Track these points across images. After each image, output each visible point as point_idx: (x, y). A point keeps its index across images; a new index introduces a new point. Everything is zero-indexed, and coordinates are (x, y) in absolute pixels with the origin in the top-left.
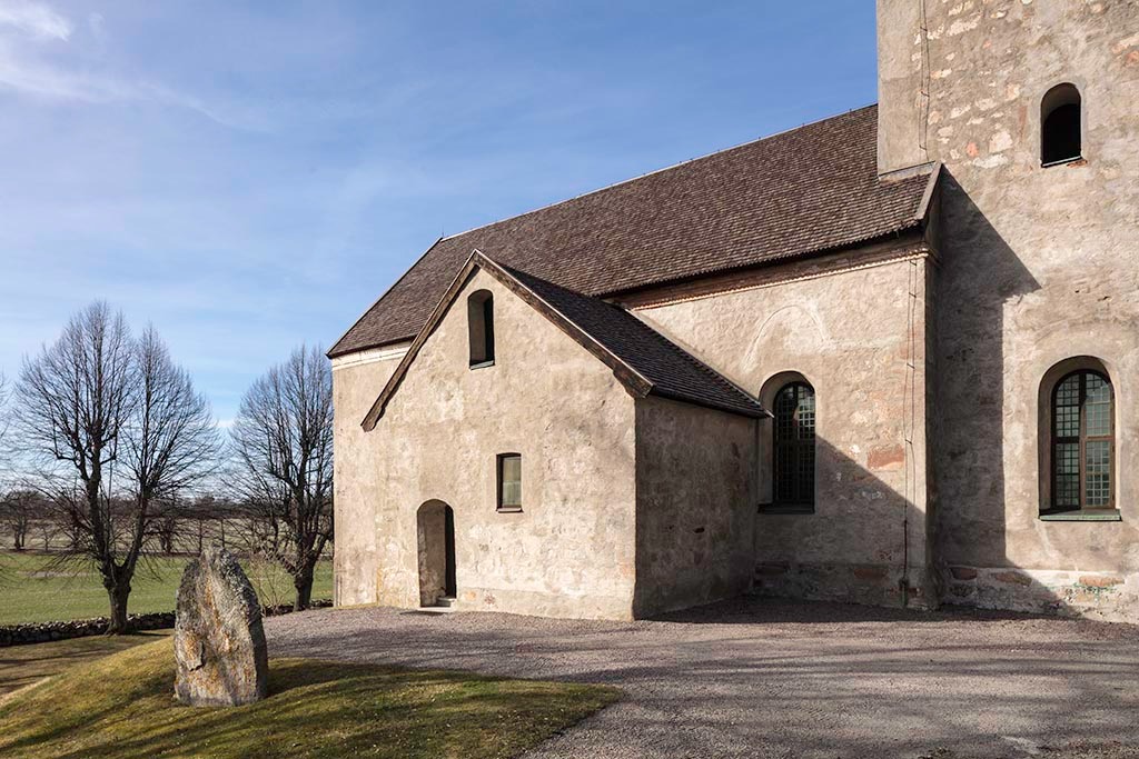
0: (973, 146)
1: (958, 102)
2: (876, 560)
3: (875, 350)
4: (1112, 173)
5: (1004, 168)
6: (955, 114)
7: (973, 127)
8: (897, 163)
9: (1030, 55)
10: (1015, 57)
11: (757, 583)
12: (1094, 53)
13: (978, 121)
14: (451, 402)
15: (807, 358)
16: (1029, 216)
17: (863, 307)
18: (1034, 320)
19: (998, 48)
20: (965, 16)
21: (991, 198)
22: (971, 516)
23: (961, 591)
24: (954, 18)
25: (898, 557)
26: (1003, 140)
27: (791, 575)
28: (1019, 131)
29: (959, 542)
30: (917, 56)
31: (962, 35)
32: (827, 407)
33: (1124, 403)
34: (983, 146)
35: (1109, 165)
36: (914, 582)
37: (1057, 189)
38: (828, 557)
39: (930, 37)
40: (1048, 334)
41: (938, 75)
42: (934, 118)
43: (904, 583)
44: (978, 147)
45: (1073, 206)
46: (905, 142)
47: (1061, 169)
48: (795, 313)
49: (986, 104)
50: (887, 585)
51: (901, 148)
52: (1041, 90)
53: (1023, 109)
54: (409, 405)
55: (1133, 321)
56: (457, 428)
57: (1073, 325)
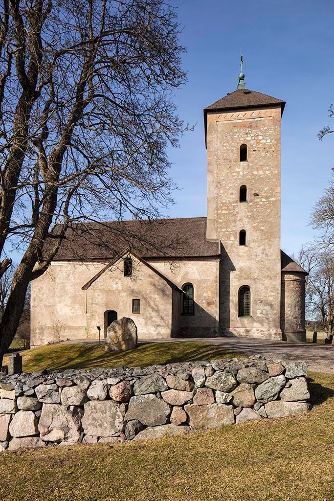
0: (226, 238)
1: (224, 228)
2: (208, 326)
3: (209, 280)
4: (251, 250)
5: (232, 244)
6: (223, 230)
8: (211, 238)
9: (237, 222)
10: (235, 221)
12: (248, 225)
13: (228, 233)
14: (117, 285)
15: (193, 280)
16: (237, 255)
17: (206, 270)
18: (238, 277)
19: (232, 219)
20: (225, 210)
21: (230, 250)
22: (225, 317)
23: (223, 333)
24: (223, 209)
25: (213, 325)
26: (232, 238)
28: (235, 237)
29: (224, 322)
30: (215, 215)
31: (224, 214)
32: (198, 291)
33: (253, 295)
34: (228, 239)
35: (251, 248)
36: (216, 330)
37: (242, 251)
38: (197, 326)
39: (218, 212)
40: (240, 280)
41: (220, 221)
42: (219, 230)
44: (228, 238)
45: (245, 254)
46: (213, 234)
47: (243, 247)
48: (191, 269)
49: (229, 230)
50: (211, 331)
51: (212, 235)
52: (240, 230)
53: (236, 233)
54: (101, 284)
55: (255, 279)
56: (119, 292)
57: (245, 278)
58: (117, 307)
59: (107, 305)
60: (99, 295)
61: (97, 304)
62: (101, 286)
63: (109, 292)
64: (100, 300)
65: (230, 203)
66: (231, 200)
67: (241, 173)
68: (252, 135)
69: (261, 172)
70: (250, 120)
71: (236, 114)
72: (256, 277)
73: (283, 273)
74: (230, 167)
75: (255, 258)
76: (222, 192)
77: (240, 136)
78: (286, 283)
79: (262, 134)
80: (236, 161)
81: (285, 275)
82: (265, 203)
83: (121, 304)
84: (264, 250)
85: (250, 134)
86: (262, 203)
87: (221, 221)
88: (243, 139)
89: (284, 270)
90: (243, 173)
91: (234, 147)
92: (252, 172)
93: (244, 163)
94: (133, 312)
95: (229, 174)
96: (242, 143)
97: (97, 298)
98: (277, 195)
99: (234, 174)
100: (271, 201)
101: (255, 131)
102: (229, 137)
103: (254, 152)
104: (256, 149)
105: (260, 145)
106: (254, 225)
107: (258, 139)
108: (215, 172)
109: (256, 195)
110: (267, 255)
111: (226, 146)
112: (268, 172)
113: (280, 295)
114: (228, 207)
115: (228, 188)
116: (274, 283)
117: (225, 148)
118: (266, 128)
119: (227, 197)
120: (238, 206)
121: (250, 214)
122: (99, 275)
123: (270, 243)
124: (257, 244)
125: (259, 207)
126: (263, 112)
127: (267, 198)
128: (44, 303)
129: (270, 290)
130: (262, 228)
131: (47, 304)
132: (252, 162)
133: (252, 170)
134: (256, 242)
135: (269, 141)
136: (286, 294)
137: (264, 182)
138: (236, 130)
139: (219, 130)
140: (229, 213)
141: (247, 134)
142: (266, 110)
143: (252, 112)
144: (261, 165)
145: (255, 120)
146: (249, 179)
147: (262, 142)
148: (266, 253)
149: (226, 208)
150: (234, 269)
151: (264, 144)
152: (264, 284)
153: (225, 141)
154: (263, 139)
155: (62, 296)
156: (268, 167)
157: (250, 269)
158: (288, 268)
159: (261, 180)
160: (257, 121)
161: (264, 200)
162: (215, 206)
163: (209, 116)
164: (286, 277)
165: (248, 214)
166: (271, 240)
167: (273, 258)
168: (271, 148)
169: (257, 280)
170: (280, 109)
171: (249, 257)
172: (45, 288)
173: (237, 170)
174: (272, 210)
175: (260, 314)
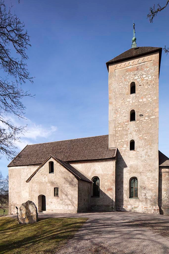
0: (121, 146)
1: (119, 140)
2: (108, 204)
3: (109, 174)
4: (138, 153)
5: (125, 150)
6: (119, 141)
7: (121, 143)
8: (111, 147)
9: (129, 135)
10: (127, 135)
11: (91, 208)
12: (136, 136)
13: (122, 143)
14: (45, 179)
15: (99, 174)
16: (128, 157)
17: (107, 168)
18: (129, 171)
19: (125, 133)
20: (121, 127)
21: (123, 154)
22: (120, 198)
23: (119, 209)
24: (119, 127)
25: (111, 204)
26: (125, 146)
27: (96, 207)
28: (127, 145)
29: (119, 202)
30: (114, 132)
31: (120, 130)
33: (139, 183)
34: (123, 146)
36: (113, 207)
37: (132, 154)
38: (102, 204)
39: (116, 129)
40: (130, 173)
42: (116, 141)
43: (112, 207)
44: (122, 146)
45: (133, 156)
47: (132, 151)
48: (97, 168)
49: (123, 140)
50: (110, 208)
51: (112, 145)
52: (130, 140)
53: (128, 142)
54: (37, 179)
55: (140, 173)
56: (46, 183)
57: (133, 172)
58: (45, 193)
59: (39, 192)
60: (35, 186)
61: (34, 191)
62: (36, 180)
63: (40, 183)
64: (36, 189)
65: (124, 123)
66: (124, 120)
67: (131, 102)
68: (138, 75)
69: (145, 100)
70: (137, 65)
71: (127, 63)
72: (141, 171)
73: (160, 168)
74: (123, 99)
75: (140, 158)
76: (118, 116)
77: (130, 77)
78: (163, 174)
79: (145, 74)
80: (127, 94)
81: (162, 169)
82: (148, 120)
83: (47, 191)
84: (147, 152)
85: (137, 75)
86: (145, 120)
87: (118, 135)
88: (132, 79)
89: (161, 165)
90: (132, 101)
91: (126, 85)
92: (138, 100)
93: (133, 95)
94: (54, 196)
95: (123, 104)
96: (132, 81)
97: (34, 187)
98: (156, 114)
99: (126, 103)
100: (152, 119)
101: (141, 72)
102: (123, 79)
103: (140, 87)
104: (141, 84)
105: (144, 81)
106: (140, 136)
107: (143, 77)
108: (114, 103)
109: (141, 115)
110: (149, 156)
111: (121, 85)
112: (149, 99)
113: (158, 183)
114: (122, 125)
115: (122, 113)
116: (154, 175)
117: (120, 87)
118: (148, 69)
119: (121, 119)
120: (129, 124)
121: (137, 129)
122: (35, 173)
123: (151, 147)
124: (142, 149)
125: (143, 124)
126: (146, 58)
127: (149, 117)
128: (15, 191)
129: (151, 179)
130: (146, 138)
131: (17, 191)
132: (138, 93)
133: (138, 99)
134: (141, 147)
135: (150, 77)
136: (163, 182)
137: (147, 106)
138: (128, 74)
139: (116, 75)
140: (123, 130)
141: (135, 75)
142: (148, 57)
143: (138, 59)
144: (145, 95)
145: (141, 64)
146: (136, 105)
147: (145, 79)
148: (148, 155)
149: (121, 126)
150: (126, 166)
151: (147, 80)
152: (147, 176)
153: (120, 82)
154: (146, 77)
155: (24, 186)
156: (149, 96)
157: (137, 166)
158: (164, 164)
159: (145, 105)
160: (142, 65)
161: (146, 118)
162: (113, 126)
163: (109, 67)
164: (163, 170)
165: (136, 129)
166: (152, 145)
167: (153, 157)
168: (152, 82)
169: (142, 173)
170: (158, 54)
171: (137, 158)
172: (15, 182)
173: (128, 100)
174: (152, 125)
175: (144, 196)
